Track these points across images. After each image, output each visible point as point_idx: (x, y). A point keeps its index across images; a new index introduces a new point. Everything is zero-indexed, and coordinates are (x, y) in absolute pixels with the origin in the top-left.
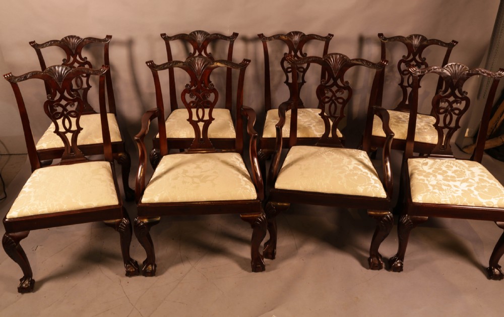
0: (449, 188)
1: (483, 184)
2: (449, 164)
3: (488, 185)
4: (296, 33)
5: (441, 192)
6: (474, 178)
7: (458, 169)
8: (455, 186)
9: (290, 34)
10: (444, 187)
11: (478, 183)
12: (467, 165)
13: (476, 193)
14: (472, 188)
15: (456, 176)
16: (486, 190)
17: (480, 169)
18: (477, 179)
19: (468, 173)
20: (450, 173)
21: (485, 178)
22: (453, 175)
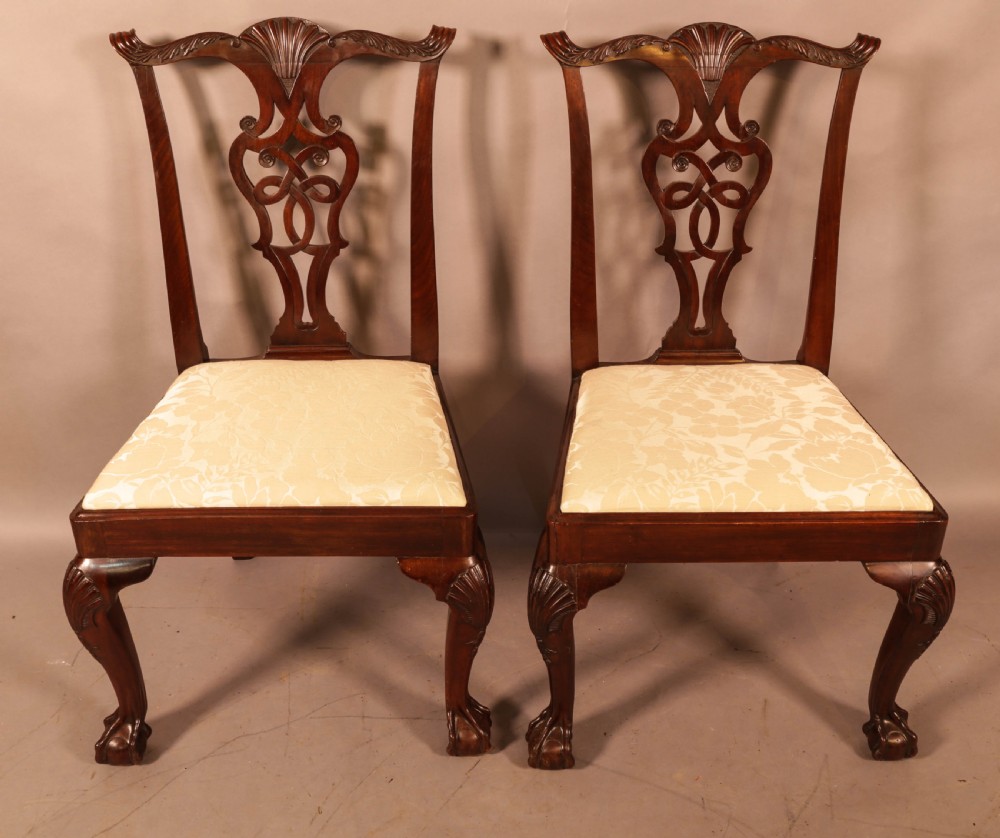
0: (706, 457)
1: (825, 439)
2: (723, 380)
3: (842, 439)
5: (674, 472)
6: (797, 421)
7: (750, 392)
8: (730, 450)
10: (689, 455)
11: (810, 435)
12: (782, 380)
13: (797, 468)
14: (787, 454)
15: (739, 417)
16: (834, 457)
17: (826, 389)
18: (808, 423)
19: (781, 403)
20: (720, 409)
21: (838, 419)
22: (731, 413)
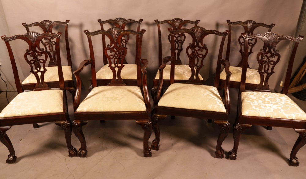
0: (265, 107)
1: (287, 106)
2: (267, 95)
3: (290, 106)
4: (177, 19)
5: (260, 109)
6: (281, 103)
7: (272, 97)
8: (269, 106)
9: (173, 20)
10: (262, 107)
11: (284, 105)
12: (278, 96)
13: (282, 110)
14: (280, 108)
15: (270, 101)
16: (289, 109)
17: (286, 98)
18: (283, 103)
19: (278, 100)
20: (267, 100)
21: (289, 103)
22: (269, 100)
